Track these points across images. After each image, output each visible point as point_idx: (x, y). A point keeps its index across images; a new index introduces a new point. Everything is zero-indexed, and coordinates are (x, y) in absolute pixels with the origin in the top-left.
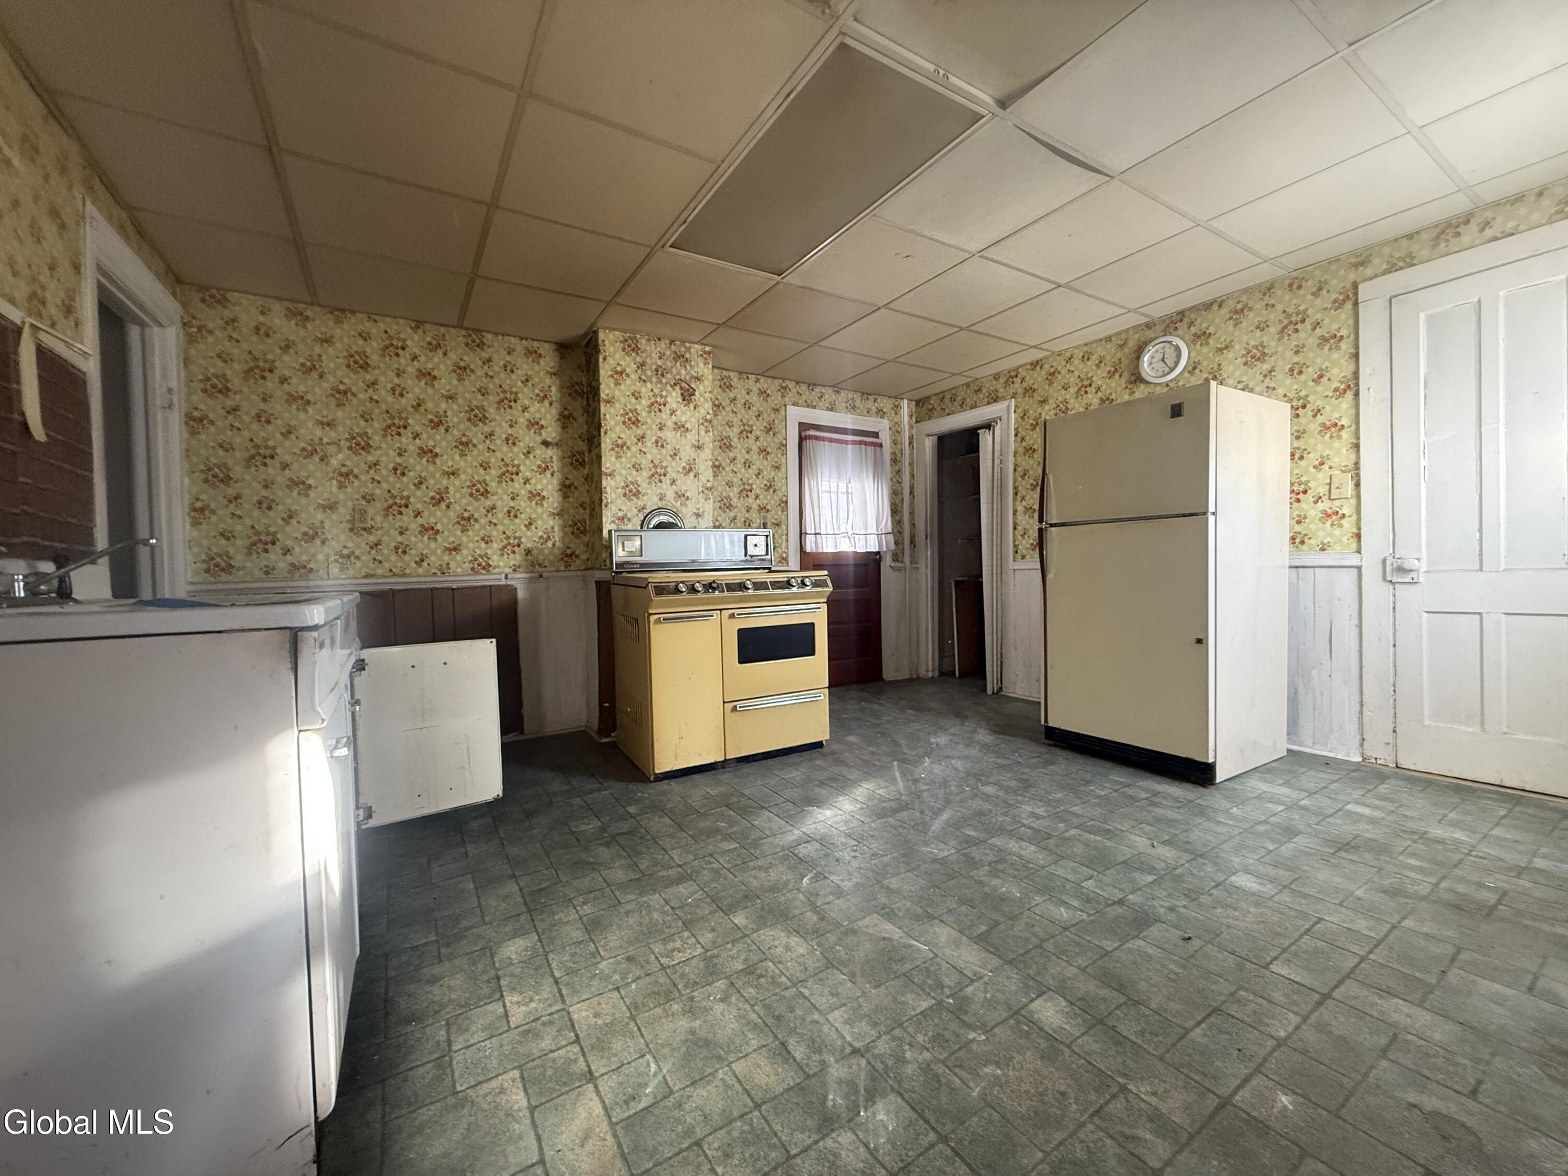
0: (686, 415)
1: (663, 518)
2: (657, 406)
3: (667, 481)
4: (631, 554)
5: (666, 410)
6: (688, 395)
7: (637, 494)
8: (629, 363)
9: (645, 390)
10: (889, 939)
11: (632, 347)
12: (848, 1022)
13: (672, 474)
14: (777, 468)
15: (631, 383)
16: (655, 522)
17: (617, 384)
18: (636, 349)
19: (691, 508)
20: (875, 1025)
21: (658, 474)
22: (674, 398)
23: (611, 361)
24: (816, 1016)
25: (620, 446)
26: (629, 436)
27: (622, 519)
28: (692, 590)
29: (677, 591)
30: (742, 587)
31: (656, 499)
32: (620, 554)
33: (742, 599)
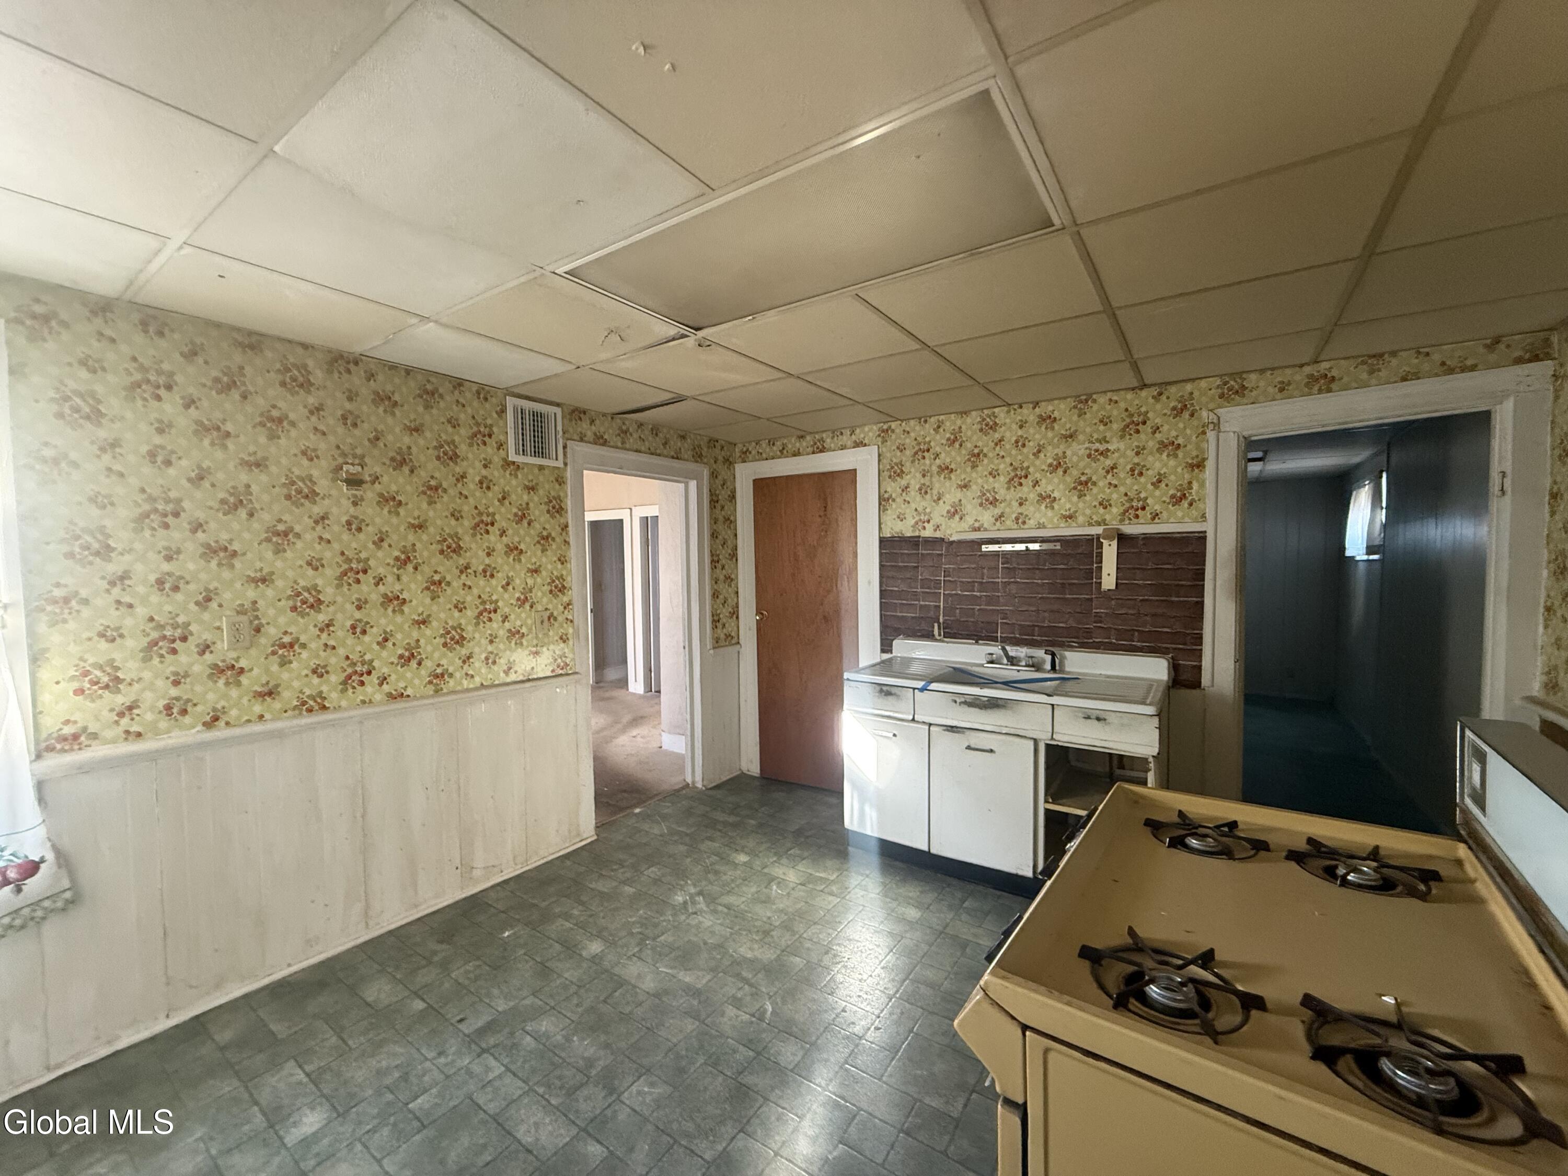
10: (686, 970)
12: (700, 922)
20: (689, 924)
24: (719, 922)
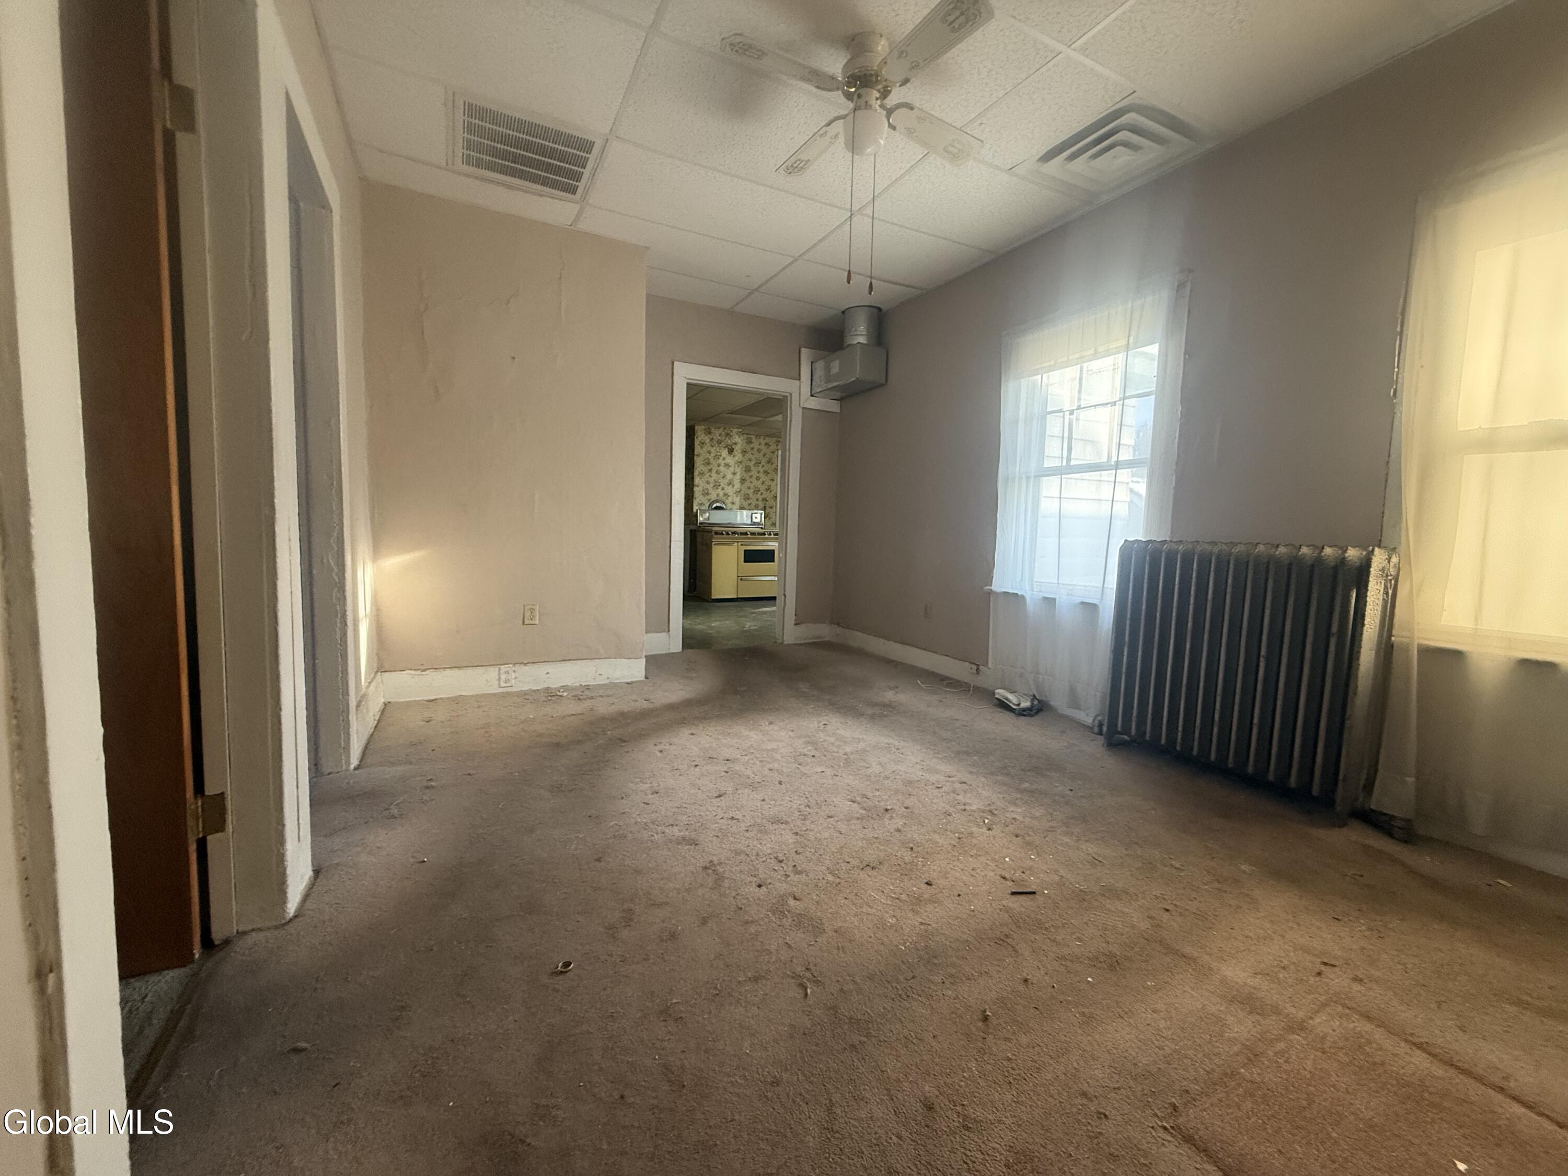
0: (730, 460)
1: (718, 504)
2: (717, 457)
3: (720, 488)
4: (705, 519)
5: (721, 458)
6: (731, 451)
7: (708, 494)
8: (707, 439)
9: (712, 450)
11: (709, 432)
13: (722, 485)
14: (772, 480)
15: (707, 447)
16: (714, 506)
17: (702, 448)
18: (710, 433)
19: (730, 499)
21: (717, 486)
22: (725, 453)
23: (700, 438)
25: (702, 474)
26: (705, 469)
27: (701, 504)
28: (727, 534)
29: (723, 534)
30: (746, 534)
31: (715, 496)
32: (700, 519)
33: (745, 539)
